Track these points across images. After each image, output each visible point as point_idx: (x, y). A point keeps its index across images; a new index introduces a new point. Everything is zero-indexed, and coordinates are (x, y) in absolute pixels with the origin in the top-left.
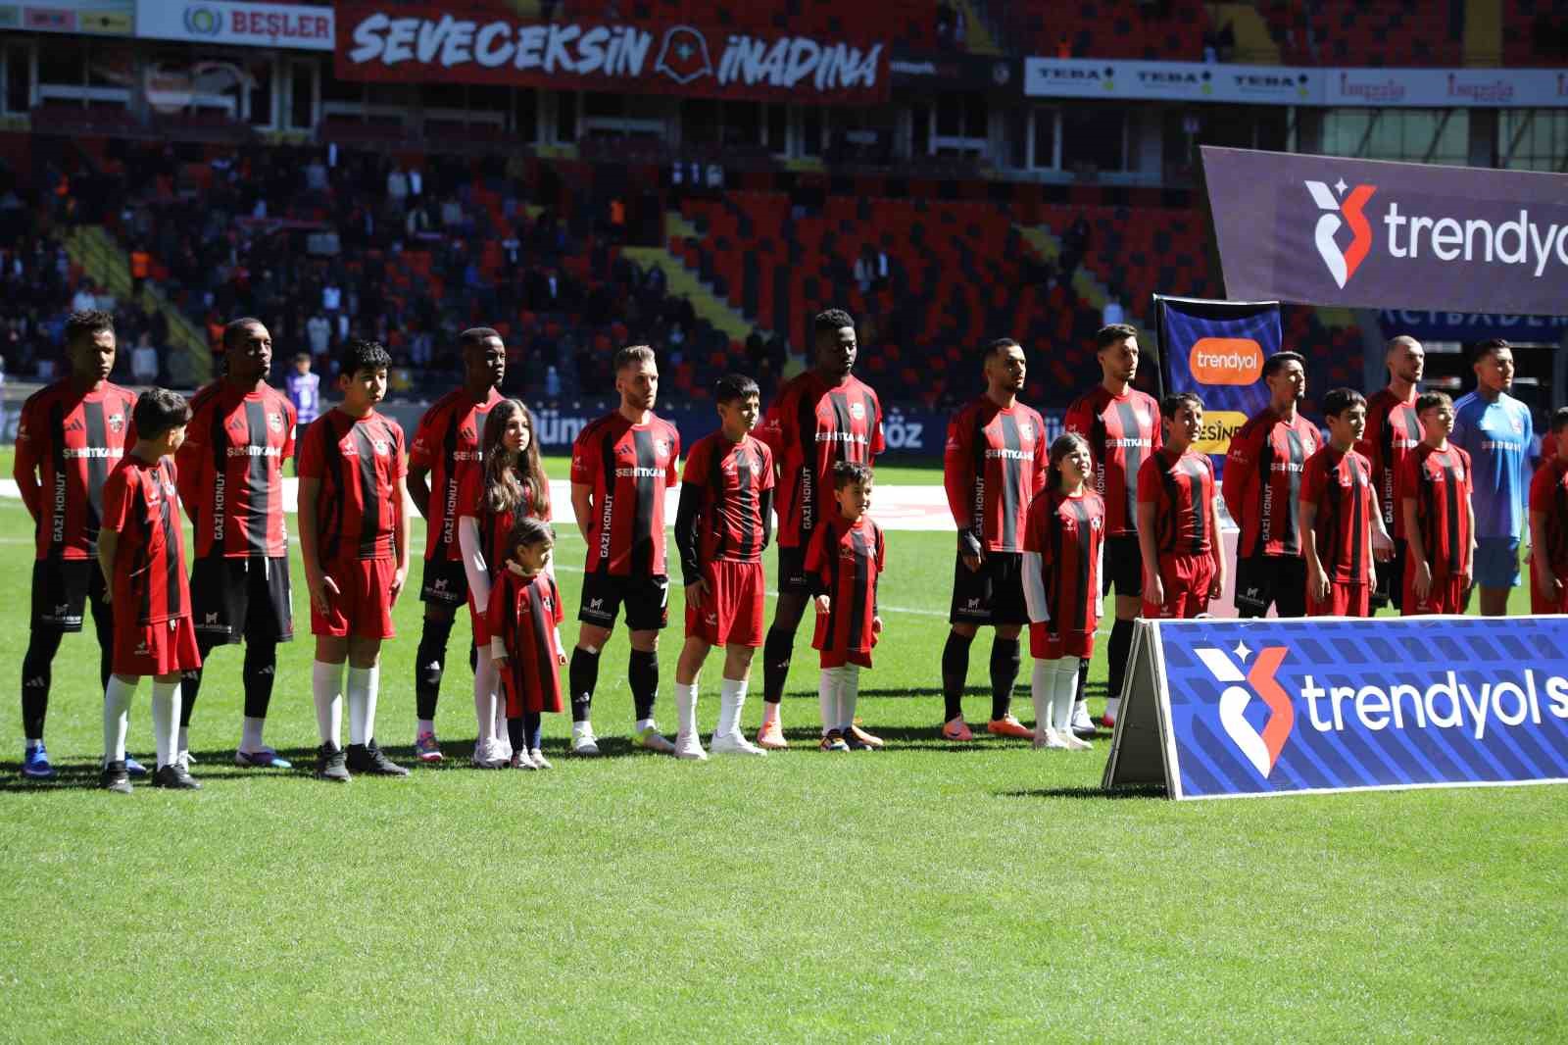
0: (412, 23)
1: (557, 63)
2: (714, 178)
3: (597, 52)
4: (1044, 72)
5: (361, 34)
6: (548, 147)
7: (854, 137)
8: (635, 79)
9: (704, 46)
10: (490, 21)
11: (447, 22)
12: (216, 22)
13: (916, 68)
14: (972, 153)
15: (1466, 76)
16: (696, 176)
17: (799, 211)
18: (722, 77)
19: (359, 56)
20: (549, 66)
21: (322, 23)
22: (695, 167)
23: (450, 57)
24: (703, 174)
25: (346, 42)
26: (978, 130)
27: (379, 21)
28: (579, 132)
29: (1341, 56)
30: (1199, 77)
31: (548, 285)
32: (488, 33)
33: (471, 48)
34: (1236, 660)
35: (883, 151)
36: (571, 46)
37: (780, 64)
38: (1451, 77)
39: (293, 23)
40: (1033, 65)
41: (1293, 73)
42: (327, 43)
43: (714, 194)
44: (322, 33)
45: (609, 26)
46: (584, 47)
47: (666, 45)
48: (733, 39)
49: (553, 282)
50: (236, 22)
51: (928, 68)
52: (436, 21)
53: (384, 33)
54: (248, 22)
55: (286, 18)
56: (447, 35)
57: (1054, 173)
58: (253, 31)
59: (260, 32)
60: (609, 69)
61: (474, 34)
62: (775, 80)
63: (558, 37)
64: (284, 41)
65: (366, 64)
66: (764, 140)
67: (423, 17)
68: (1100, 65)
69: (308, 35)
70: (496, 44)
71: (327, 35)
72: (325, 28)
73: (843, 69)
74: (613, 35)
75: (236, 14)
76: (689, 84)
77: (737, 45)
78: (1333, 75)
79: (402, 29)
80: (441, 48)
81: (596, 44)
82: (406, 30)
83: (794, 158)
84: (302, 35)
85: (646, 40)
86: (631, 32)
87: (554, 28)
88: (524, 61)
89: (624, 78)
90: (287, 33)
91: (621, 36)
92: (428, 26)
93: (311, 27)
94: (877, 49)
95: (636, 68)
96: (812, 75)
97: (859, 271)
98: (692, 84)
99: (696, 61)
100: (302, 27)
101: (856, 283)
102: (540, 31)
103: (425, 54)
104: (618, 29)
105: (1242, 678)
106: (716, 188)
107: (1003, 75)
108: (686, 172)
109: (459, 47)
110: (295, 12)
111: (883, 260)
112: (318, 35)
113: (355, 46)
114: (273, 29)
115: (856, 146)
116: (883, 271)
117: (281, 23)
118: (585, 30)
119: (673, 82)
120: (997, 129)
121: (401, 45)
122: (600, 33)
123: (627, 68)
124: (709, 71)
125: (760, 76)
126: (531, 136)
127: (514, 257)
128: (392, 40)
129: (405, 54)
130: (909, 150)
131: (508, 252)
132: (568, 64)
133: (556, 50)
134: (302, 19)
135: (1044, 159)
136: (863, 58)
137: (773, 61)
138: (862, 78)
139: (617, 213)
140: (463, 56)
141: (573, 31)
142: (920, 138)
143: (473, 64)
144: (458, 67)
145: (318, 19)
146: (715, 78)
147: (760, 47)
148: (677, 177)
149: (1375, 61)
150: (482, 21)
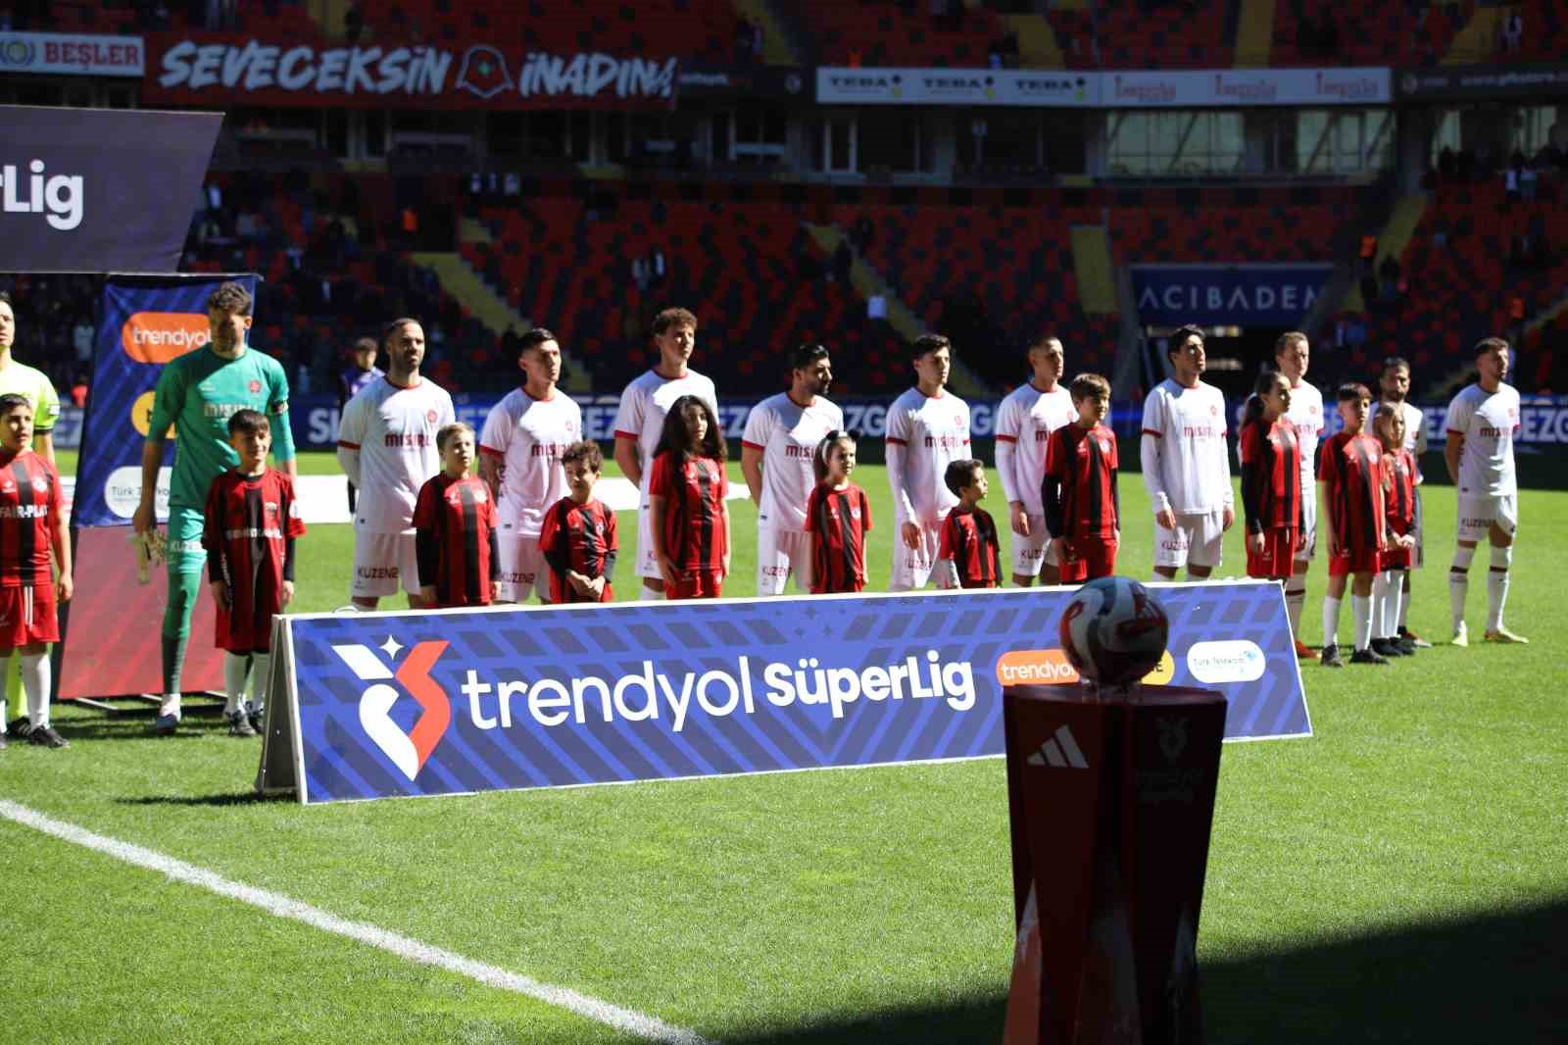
0: (218, 50)
1: (358, 85)
2: (512, 186)
3: (397, 72)
4: (835, 81)
5: (169, 60)
6: (357, 160)
7: (653, 145)
8: (437, 96)
9: (502, 64)
10: (293, 45)
11: (253, 48)
12: (29, 54)
13: (710, 80)
14: (772, 159)
15: (1235, 77)
16: (493, 185)
17: (592, 215)
18: (524, 89)
19: (167, 81)
20: (349, 86)
21: (132, 51)
22: (493, 177)
23: (253, 81)
24: (500, 182)
25: (155, 68)
26: (776, 135)
27: (186, 48)
28: (388, 145)
29: (1119, 60)
30: (982, 82)
31: (321, 290)
32: (290, 58)
33: (274, 72)
34: (383, 656)
35: (682, 158)
36: (372, 68)
37: (580, 76)
38: (1219, 78)
39: (104, 52)
40: (824, 75)
41: (1071, 76)
42: (137, 70)
43: (513, 201)
44: (132, 61)
45: (410, 47)
46: (385, 68)
47: (465, 65)
48: (531, 56)
49: (326, 287)
50: (48, 53)
51: (722, 79)
52: (242, 47)
53: (190, 60)
54: (61, 51)
55: (97, 47)
56: (251, 60)
57: (851, 174)
58: (65, 61)
59: (72, 61)
60: (409, 87)
61: (278, 59)
62: (577, 89)
63: (359, 60)
64: (95, 69)
65: (173, 88)
66: (568, 150)
67: (228, 44)
68: (887, 73)
69: (119, 62)
70: (298, 67)
71: (136, 61)
72: (135, 56)
73: (643, 77)
74: (414, 55)
75: (48, 45)
76: (493, 97)
77: (534, 62)
78: (1108, 78)
79: (208, 55)
80: (244, 73)
81: (397, 64)
82: (212, 56)
83: (596, 167)
84: (112, 62)
85: (446, 59)
86: (431, 53)
87: (356, 51)
88: (325, 83)
89: (423, 96)
90: (98, 61)
91: (423, 56)
92: (233, 52)
93: (122, 55)
94: (672, 63)
95: (437, 86)
96: (614, 83)
97: (636, 269)
98: (497, 98)
99: (495, 79)
100: (112, 55)
101: (634, 282)
102: (341, 54)
103: (230, 78)
104: (419, 50)
105: (389, 675)
106: (513, 196)
107: (794, 84)
108: (485, 183)
109: (263, 71)
110: (104, 42)
111: (660, 259)
112: (128, 62)
113: (165, 72)
114: (85, 58)
115: (656, 154)
116: (660, 269)
117: (92, 52)
118: (387, 50)
119: (477, 97)
120: (795, 135)
121: (207, 70)
122: (401, 54)
123: (428, 85)
124: (510, 86)
125: (562, 88)
126: (343, 151)
127: (297, 265)
128: (199, 65)
129: (210, 78)
130: (709, 157)
131: (291, 259)
132: (368, 84)
133: (357, 71)
134: (112, 48)
135: (840, 162)
136: (661, 68)
137: (573, 74)
138: (660, 88)
139: (409, 220)
140: (266, 80)
141: (374, 53)
142: (720, 146)
143: (275, 87)
144: (262, 90)
145: (128, 48)
146: (517, 91)
147: (558, 63)
148: (476, 187)
149: (1152, 65)
150: (285, 47)
